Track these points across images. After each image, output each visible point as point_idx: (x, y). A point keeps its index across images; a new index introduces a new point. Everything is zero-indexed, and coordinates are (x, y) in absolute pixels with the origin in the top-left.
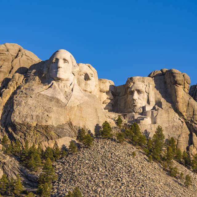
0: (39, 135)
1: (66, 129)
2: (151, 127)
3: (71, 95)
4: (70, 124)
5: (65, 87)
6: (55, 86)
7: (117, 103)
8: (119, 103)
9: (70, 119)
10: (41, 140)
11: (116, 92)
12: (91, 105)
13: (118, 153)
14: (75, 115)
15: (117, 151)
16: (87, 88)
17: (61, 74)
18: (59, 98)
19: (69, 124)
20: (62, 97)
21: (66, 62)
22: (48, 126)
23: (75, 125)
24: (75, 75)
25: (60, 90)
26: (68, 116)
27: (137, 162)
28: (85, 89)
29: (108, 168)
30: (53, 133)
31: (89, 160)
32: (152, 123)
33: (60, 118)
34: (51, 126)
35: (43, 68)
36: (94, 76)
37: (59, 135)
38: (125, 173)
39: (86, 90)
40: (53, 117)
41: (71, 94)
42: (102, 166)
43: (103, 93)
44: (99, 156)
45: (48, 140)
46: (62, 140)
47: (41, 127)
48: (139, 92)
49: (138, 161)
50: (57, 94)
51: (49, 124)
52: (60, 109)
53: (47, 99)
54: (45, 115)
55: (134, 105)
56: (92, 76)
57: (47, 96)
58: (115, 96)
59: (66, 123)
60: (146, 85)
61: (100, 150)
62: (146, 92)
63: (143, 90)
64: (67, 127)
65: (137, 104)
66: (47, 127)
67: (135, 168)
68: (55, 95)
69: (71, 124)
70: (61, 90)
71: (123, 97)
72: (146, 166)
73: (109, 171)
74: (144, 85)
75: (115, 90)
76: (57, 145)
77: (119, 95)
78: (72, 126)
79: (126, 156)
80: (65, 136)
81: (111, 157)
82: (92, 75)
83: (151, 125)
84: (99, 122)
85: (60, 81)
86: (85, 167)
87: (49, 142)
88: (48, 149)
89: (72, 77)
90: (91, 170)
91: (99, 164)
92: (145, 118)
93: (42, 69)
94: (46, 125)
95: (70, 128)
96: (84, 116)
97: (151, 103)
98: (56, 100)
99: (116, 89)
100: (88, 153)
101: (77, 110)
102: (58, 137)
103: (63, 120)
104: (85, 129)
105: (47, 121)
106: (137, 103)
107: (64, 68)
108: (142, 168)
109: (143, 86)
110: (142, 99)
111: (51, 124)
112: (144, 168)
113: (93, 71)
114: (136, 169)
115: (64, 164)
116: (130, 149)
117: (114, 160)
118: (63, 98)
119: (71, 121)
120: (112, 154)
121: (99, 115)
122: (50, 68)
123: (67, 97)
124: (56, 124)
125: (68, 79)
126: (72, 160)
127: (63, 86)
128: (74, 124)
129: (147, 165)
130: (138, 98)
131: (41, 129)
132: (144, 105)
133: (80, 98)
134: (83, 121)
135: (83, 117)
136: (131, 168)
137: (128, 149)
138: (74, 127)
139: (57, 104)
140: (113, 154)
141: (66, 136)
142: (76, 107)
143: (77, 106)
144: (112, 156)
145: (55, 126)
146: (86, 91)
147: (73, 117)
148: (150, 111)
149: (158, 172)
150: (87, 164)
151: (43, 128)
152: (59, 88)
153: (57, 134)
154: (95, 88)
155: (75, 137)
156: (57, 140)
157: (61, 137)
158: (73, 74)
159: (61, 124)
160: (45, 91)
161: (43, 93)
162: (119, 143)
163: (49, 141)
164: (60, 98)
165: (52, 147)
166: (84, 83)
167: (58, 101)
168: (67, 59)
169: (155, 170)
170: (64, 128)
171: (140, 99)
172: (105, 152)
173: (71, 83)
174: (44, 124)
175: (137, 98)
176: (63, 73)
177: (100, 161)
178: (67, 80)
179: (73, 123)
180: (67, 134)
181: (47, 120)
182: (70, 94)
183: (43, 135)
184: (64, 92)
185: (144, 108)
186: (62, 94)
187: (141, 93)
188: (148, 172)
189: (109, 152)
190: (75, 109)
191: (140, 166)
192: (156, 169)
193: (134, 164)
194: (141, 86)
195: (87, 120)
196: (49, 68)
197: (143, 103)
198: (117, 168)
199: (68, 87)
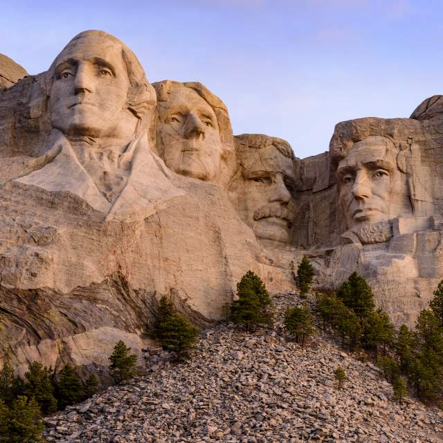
0: (8, 323)
1: (104, 302)
2: (416, 288)
3: (123, 183)
4: (120, 284)
5: (105, 158)
6: (67, 156)
7: (307, 216)
8: (312, 215)
9: (120, 267)
10: (13, 343)
11: (301, 179)
12: (197, 219)
13: (282, 375)
14: (138, 251)
15: (280, 369)
16: (189, 165)
17: (88, 114)
18: (80, 194)
19: (116, 282)
20: (90, 192)
21: (106, 72)
22: (40, 293)
23: (136, 287)
24: (139, 118)
25: (85, 167)
26: (112, 257)
27: (349, 402)
28: (182, 167)
29: (240, 424)
30: (55, 316)
31: (177, 400)
32: (420, 276)
33: (83, 265)
34: (50, 292)
35: (30, 97)
36: (215, 123)
37: (77, 320)
38: (300, 439)
39: (188, 169)
40: (56, 260)
41: (125, 179)
42: (222, 416)
43: (253, 182)
44: (214, 385)
45: (39, 339)
46: (88, 338)
47: (13, 296)
48: (375, 169)
49: (353, 399)
50: (73, 181)
51: (41, 286)
52: (81, 233)
53: (39, 200)
54: (28, 252)
55: (358, 215)
56: (208, 123)
57: (38, 189)
58: (300, 192)
59: (106, 281)
60: (400, 146)
61: (220, 366)
62: (401, 171)
63: (391, 161)
64: (109, 294)
65: (369, 213)
66: (34, 294)
67: (340, 421)
68: (67, 186)
69: (125, 284)
70: (90, 169)
71: (326, 193)
72: (381, 413)
73: (244, 433)
74: (390, 145)
75: (298, 170)
76: (69, 354)
77: (312, 190)
78: (128, 292)
79: (313, 383)
80: (99, 323)
81: (257, 388)
82: (209, 120)
83: (416, 282)
84: (227, 275)
85: (86, 138)
86: (159, 424)
87: (42, 346)
88: (34, 368)
89: (127, 125)
90: (178, 434)
91: (210, 412)
92: (395, 257)
93: (28, 103)
94: (34, 287)
95: (120, 297)
96: (169, 255)
97: (418, 206)
98: (70, 202)
99: (301, 168)
100: (175, 378)
101: (145, 234)
102: (73, 327)
103: (93, 272)
104: (176, 302)
105: (34, 275)
106: (370, 209)
107: (98, 93)
108: (366, 420)
109: (387, 150)
110: (386, 195)
111: (50, 285)
112: (373, 422)
113: (212, 106)
114: (342, 426)
115: (88, 418)
116: (330, 360)
117: (264, 396)
118: (96, 195)
119: (124, 272)
120: (260, 377)
121: (229, 251)
122: (52, 97)
123: (110, 189)
124: (68, 284)
125: (115, 129)
126: (117, 404)
127: (95, 156)
128: (134, 283)
129: (385, 412)
130: (374, 193)
131: (15, 303)
132: (392, 217)
133: (157, 194)
134: (168, 273)
135: (166, 259)
136: (324, 420)
137: (323, 360)
138: (133, 295)
139: (72, 216)
140: (266, 376)
141: (106, 324)
142: (142, 222)
143: (146, 219)
144: (260, 383)
145: (66, 290)
146: (185, 173)
147: (129, 258)
148: (413, 234)
149: (423, 434)
150: (166, 411)
151: (20, 301)
152: (83, 163)
153: (70, 316)
154: (223, 165)
155: (138, 327)
156: (69, 339)
157: (84, 329)
158: (134, 112)
159: (88, 285)
160: (33, 173)
161: (25, 180)
162: (292, 344)
163: (42, 342)
164: (84, 194)
165: (54, 364)
166: (180, 147)
167: (76, 206)
168: (108, 59)
169: (416, 427)
170: (98, 296)
171: (379, 196)
172: (236, 372)
173: (126, 144)
174: (24, 284)
175: (369, 193)
176: (95, 109)
177: (216, 401)
178: (112, 134)
179: (129, 279)
180: (108, 316)
181: (34, 271)
182: (122, 179)
183: (19, 322)
184: (100, 173)
185: (393, 225)
186: (91, 181)
187: (381, 174)
188: (385, 434)
189: (251, 370)
190: (138, 232)
191: (358, 415)
192: (421, 423)
193: (336, 408)
194: (383, 148)
195: (184, 268)
196: (48, 97)
197: (389, 208)
198: (273, 422)
199: (116, 160)
